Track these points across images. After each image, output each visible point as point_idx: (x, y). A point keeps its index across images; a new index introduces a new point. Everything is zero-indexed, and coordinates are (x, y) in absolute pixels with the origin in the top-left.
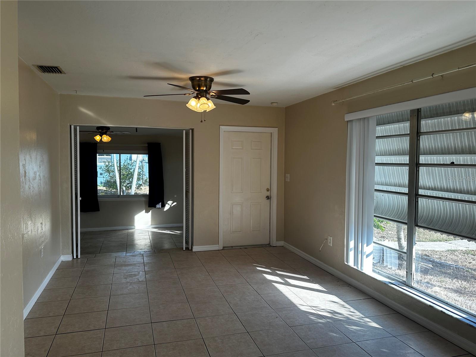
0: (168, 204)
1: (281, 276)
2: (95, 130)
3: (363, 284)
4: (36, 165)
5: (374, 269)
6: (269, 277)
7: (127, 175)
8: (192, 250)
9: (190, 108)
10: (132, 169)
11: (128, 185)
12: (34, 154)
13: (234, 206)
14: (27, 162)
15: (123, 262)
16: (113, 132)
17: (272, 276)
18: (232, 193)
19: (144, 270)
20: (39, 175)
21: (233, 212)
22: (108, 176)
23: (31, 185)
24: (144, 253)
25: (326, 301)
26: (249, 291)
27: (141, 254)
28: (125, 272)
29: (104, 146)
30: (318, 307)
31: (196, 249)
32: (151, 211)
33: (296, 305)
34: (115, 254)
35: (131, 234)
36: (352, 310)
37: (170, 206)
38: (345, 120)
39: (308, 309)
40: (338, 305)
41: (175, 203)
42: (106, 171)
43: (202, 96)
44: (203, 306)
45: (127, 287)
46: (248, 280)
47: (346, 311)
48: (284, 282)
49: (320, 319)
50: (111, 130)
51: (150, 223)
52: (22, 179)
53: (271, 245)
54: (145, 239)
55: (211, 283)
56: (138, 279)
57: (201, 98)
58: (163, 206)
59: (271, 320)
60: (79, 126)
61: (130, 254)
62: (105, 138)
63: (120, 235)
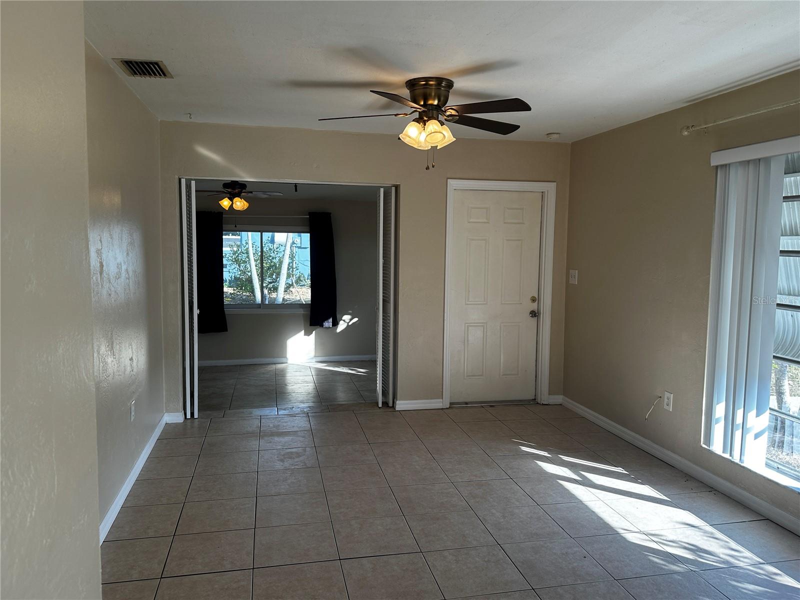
0: (344, 321)
1: (572, 466)
2: (221, 188)
3: (744, 489)
4: (120, 252)
5: (769, 461)
6: (550, 468)
7: (269, 268)
8: (393, 407)
9: (407, 140)
10: (276, 257)
11: (269, 286)
12: (117, 231)
13: (470, 328)
14: (105, 244)
15: (274, 426)
16: (251, 192)
17: (555, 466)
18: (466, 304)
19: (313, 445)
20: (127, 270)
21: (468, 341)
22: (236, 269)
23: (113, 289)
24: (309, 411)
25: (675, 524)
26: (516, 497)
27: (304, 413)
28: (279, 447)
29: (236, 217)
30: (662, 536)
31: (401, 405)
32: (314, 332)
33: (616, 531)
34: (257, 412)
35: (282, 373)
36: (733, 545)
37: (346, 324)
38: (712, 165)
39: (644, 540)
40: (702, 534)
41: (356, 320)
42: (233, 262)
43: (430, 118)
44: (435, 525)
45: (286, 480)
46: (509, 472)
47: (722, 547)
48: (580, 479)
49: (674, 564)
50: (248, 189)
51: (313, 354)
52: (97, 278)
53: (539, 402)
54: (307, 382)
55: (441, 476)
56: (305, 462)
57: (428, 121)
58: (335, 324)
59: (574, 562)
60: (194, 180)
61: (284, 411)
62: (238, 203)
63: (264, 373)
